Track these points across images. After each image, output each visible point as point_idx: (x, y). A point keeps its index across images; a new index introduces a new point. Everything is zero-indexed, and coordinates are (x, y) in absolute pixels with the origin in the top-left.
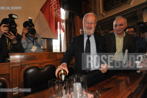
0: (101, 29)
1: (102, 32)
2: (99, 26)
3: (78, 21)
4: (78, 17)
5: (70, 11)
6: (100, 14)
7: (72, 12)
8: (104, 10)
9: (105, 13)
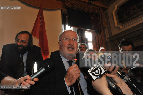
2: (117, 42)
6: (115, 27)
8: (120, 22)
9: (121, 25)
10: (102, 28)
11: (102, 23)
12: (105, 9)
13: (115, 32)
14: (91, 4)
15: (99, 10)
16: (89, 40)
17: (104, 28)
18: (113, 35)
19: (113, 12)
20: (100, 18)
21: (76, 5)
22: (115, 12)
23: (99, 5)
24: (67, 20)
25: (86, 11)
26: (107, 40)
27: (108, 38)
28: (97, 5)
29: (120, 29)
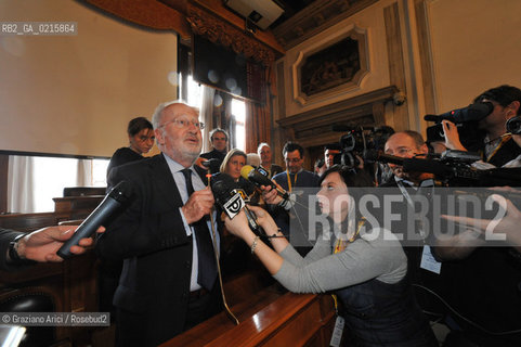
2: (291, 131)
6: (293, 100)
8: (303, 91)
9: (304, 99)
10: (268, 97)
11: (269, 84)
12: (279, 55)
13: (292, 111)
14: (251, 36)
15: (267, 55)
16: (237, 119)
17: (272, 97)
18: (287, 116)
19: (294, 66)
20: (267, 74)
22: (297, 67)
24: (190, 61)
25: (238, 52)
26: (276, 125)
27: (276, 121)
28: (264, 41)
29: (300, 105)
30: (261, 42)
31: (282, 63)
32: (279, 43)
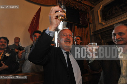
0: (101, 39)
1: (103, 42)
2: (99, 35)
3: (76, 31)
4: (76, 27)
5: (68, 22)
6: (99, 23)
7: (70, 22)
8: (103, 20)
9: (104, 22)
10: (88, 23)
11: (88, 19)
12: (92, 8)
13: (99, 28)
14: (81, 3)
15: (87, 8)
17: (90, 23)
18: (97, 30)
20: (87, 15)
21: (68, 3)
22: (100, 11)
23: (88, 4)
25: (76, 9)
26: (92, 34)
27: (92, 32)
28: (86, 4)
29: (103, 25)
30: (85, 4)
31: (93, 10)
32: (92, 3)
